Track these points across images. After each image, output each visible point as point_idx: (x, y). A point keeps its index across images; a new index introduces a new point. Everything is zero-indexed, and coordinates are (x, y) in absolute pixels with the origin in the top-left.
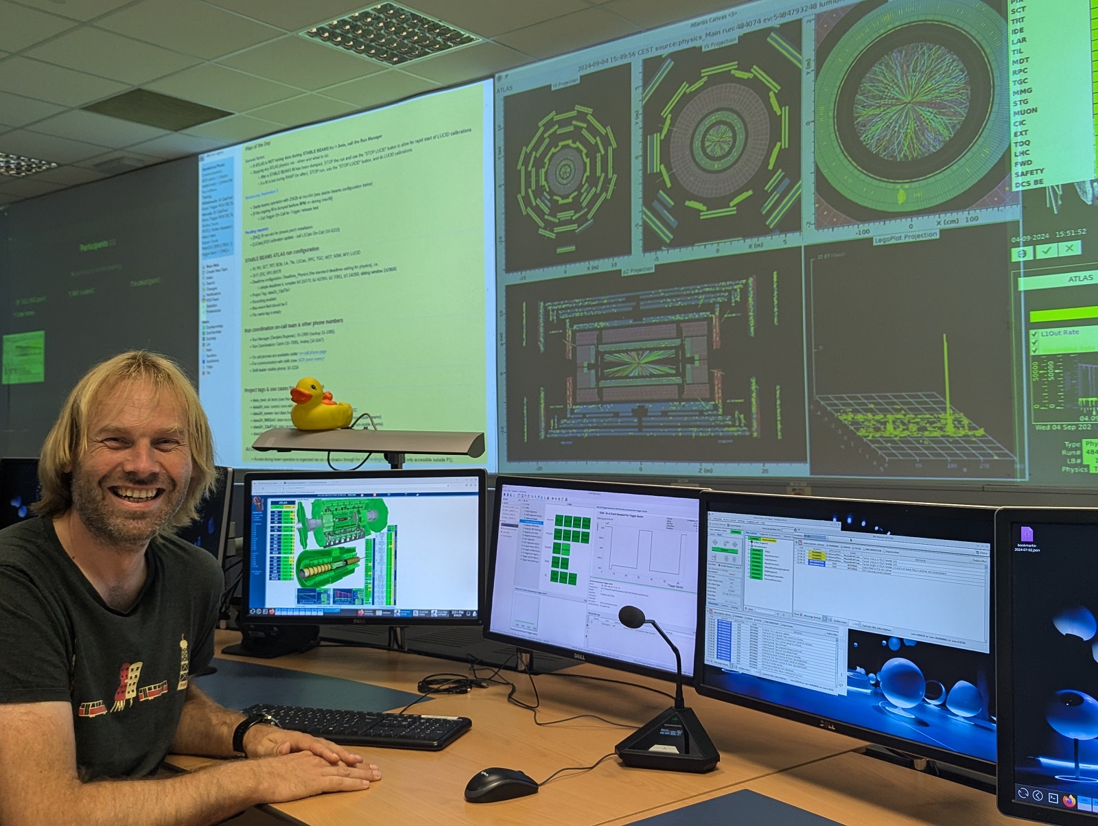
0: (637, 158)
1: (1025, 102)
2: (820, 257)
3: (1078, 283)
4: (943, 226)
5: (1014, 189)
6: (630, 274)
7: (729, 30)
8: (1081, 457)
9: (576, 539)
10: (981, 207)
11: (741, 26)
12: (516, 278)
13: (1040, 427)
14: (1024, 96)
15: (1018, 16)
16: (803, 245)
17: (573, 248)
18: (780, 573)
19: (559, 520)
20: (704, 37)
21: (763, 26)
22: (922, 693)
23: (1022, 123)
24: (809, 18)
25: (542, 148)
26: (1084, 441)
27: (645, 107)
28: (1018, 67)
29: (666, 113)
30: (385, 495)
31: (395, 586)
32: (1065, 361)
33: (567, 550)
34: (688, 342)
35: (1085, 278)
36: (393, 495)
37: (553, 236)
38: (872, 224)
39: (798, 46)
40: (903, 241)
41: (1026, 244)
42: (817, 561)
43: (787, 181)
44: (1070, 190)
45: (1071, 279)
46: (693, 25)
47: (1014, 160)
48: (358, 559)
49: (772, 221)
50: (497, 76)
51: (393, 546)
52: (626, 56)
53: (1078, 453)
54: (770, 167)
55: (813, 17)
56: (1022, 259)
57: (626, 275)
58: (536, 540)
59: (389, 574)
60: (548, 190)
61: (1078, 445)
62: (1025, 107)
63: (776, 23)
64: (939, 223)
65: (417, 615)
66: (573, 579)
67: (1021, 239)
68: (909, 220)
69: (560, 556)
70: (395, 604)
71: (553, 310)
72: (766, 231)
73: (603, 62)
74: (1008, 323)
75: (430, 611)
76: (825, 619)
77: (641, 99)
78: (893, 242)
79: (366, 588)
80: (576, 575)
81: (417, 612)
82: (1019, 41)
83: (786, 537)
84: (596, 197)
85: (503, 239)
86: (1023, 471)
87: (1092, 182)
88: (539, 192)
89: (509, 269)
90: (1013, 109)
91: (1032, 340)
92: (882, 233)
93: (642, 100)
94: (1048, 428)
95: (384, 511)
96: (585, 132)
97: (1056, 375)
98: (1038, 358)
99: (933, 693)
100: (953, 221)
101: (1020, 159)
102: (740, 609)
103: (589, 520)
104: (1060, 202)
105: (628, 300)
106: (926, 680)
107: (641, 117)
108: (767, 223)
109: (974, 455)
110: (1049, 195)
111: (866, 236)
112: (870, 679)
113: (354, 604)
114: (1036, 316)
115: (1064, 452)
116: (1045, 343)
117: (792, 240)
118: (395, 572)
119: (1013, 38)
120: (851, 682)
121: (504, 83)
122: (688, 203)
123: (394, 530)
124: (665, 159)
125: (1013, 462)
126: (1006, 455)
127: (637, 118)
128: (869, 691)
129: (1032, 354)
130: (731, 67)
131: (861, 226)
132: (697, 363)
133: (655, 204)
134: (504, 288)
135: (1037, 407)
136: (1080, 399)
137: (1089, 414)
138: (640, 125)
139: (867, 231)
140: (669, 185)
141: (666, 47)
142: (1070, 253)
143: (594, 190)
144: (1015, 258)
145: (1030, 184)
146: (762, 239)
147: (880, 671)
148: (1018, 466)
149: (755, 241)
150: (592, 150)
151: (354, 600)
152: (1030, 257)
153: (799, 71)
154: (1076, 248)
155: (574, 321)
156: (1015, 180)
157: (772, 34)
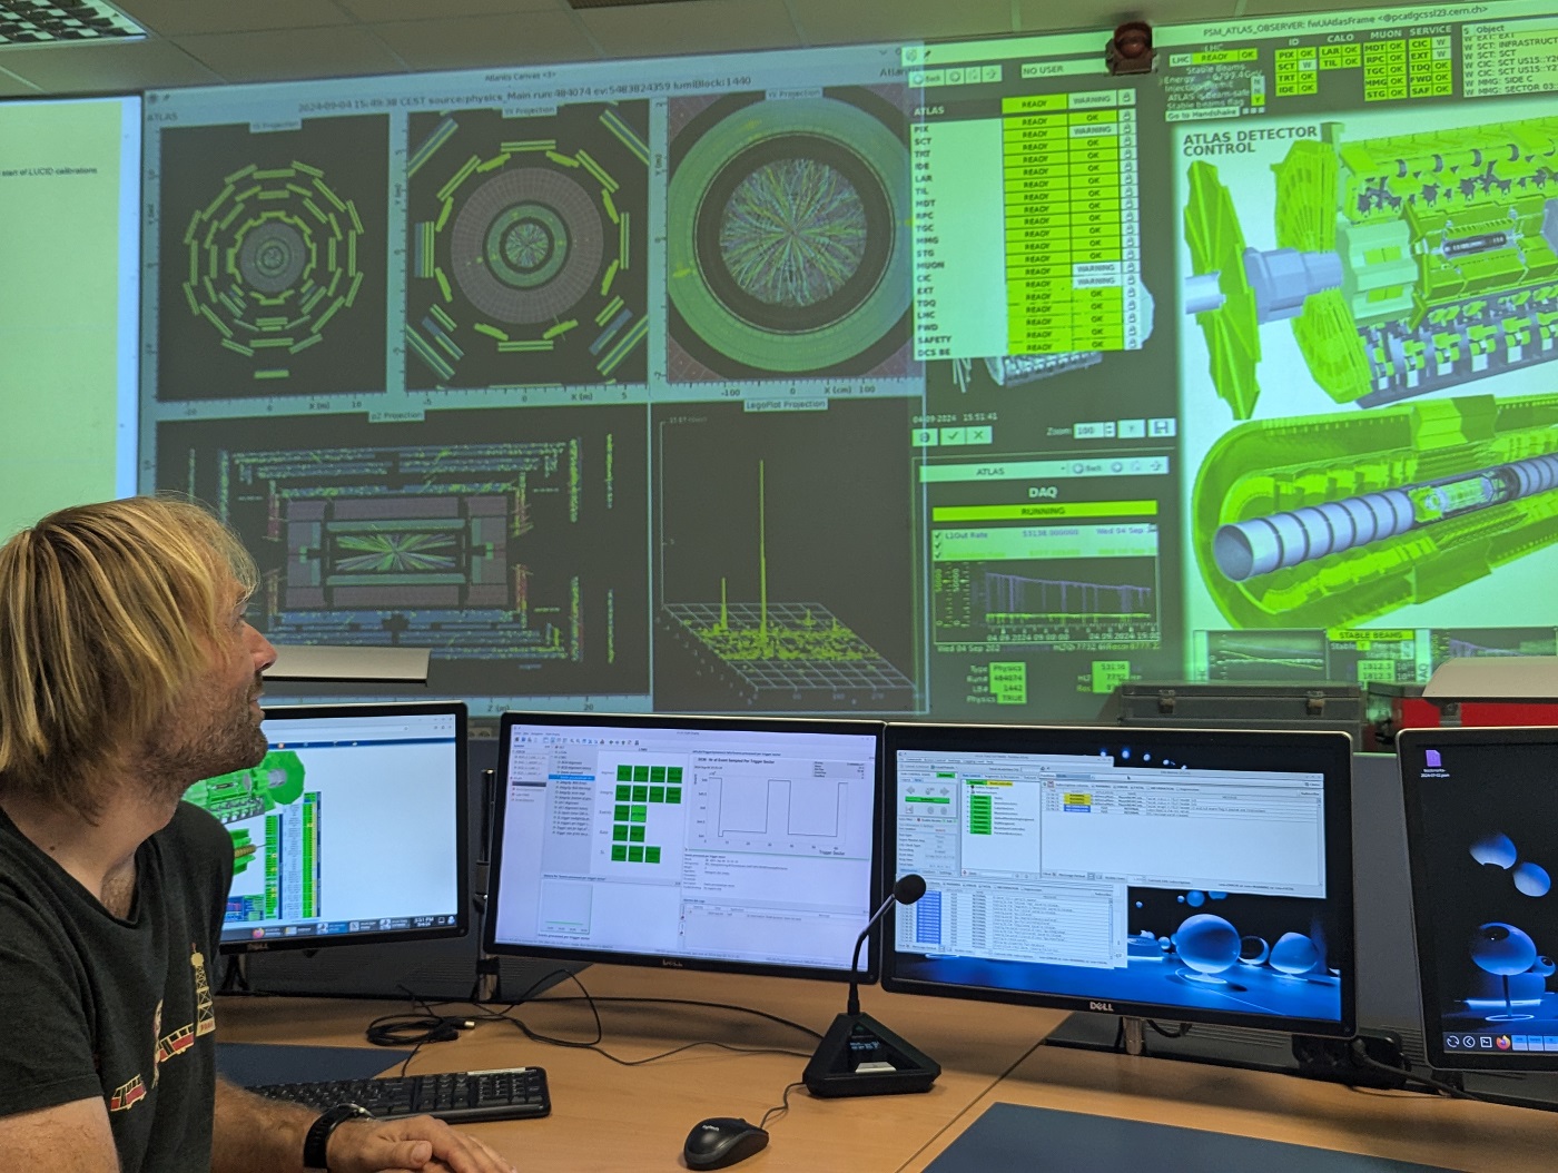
0: (397, 252)
1: (931, 253)
2: (673, 420)
3: (986, 477)
4: (832, 395)
5: (917, 358)
6: (383, 420)
7: (544, 95)
8: (987, 684)
9: (657, 796)
10: (877, 375)
11: (561, 93)
12: (177, 411)
13: (943, 648)
14: (929, 246)
15: (922, 148)
16: (649, 402)
17: (284, 373)
18: (1018, 824)
19: (624, 772)
20: (505, 98)
21: (593, 98)
22: (1237, 954)
23: (926, 278)
24: (659, 101)
25: (231, 217)
26: (992, 665)
27: (412, 182)
28: (922, 210)
29: (446, 194)
30: (300, 745)
31: (319, 887)
32: (973, 569)
33: (642, 814)
34: (476, 524)
35: (995, 472)
36: (312, 745)
37: (249, 352)
38: (742, 383)
39: (644, 134)
40: (782, 408)
41: (929, 426)
42: (1077, 805)
43: (627, 315)
44: (980, 366)
45: (980, 472)
46: (489, 78)
47: (917, 322)
48: (253, 849)
49: (607, 365)
50: (148, 93)
51: (313, 825)
52: (380, 103)
53: (985, 679)
54: (604, 292)
55: (665, 100)
56: (924, 444)
57: (376, 421)
58: (582, 804)
59: (307, 870)
60: (239, 280)
61: (985, 670)
62: (930, 260)
63: (613, 98)
64: (827, 390)
65: (357, 929)
66: (654, 855)
67: (924, 419)
68: (790, 382)
69: (629, 824)
70: (319, 915)
71: (246, 465)
72: (598, 379)
73: (342, 105)
74: (908, 521)
75: (378, 921)
76: (1092, 876)
77: (404, 167)
78: (769, 409)
79: (268, 893)
80: (659, 849)
81: (357, 925)
82: (923, 179)
83: (1028, 778)
84: (325, 303)
85: (155, 348)
86: (922, 702)
87: (1004, 359)
88: (224, 282)
89: (164, 395)
90: (917, 260)
91: (935, 542)
92: (755, 396)
93: (407, 171)
94: (952, 649)
95: (298, 771)
96: (308, 203)
97: (962, 586)
98: (941, 565)
99: (1251, 950)
100: (844, 390)
101: (924, 322)
102: (955, 874)
103: (679, 771)
104: (968, 379)
105: (379, 458)
106: (1241, 936)
107: (404, 195)
108: (599, 367)
109: (864, 683)
110: (957, 369)
111: (735, 398)
112: (1161, 944)
113: (246, 920)
114: (941, 514)
115: (969, 679)
116: (951, 547)
117: (634, 394)
118: (319, 865)
119: (917, 173)
120: (1132, 950)
121: (160, 107)
122: (478, 327)
123: (315, 800)
124: (442, 259)
125: (911, 691)
126: (904, 683)
127: (398, 195)
128: (1160, 959)
129: (935, 559)
130: (547, 146)
131: (728, 384)
132: (489, 556)
133: (427, 323)
134: (154, 426)
135: (940, 623)
136: (988, 616)
137: (998, 633)
138: (404, 205)
139: (736, 392)
140: (448, 298)
141: (447, 101)
142: (979, 441)
143: (323, 291)
144: (917, 442)
145: (934, 354)
146: (590, 389)
147: (1175, 931)
148: (917, 696)
149: (580, 390)
150: (321, 233)
151: (246, 914)
152: (933, 442)
153: (645, 169)
154: (984, 435)
155: (282, 484)
156: (918, 347)
157: (607, 112)
